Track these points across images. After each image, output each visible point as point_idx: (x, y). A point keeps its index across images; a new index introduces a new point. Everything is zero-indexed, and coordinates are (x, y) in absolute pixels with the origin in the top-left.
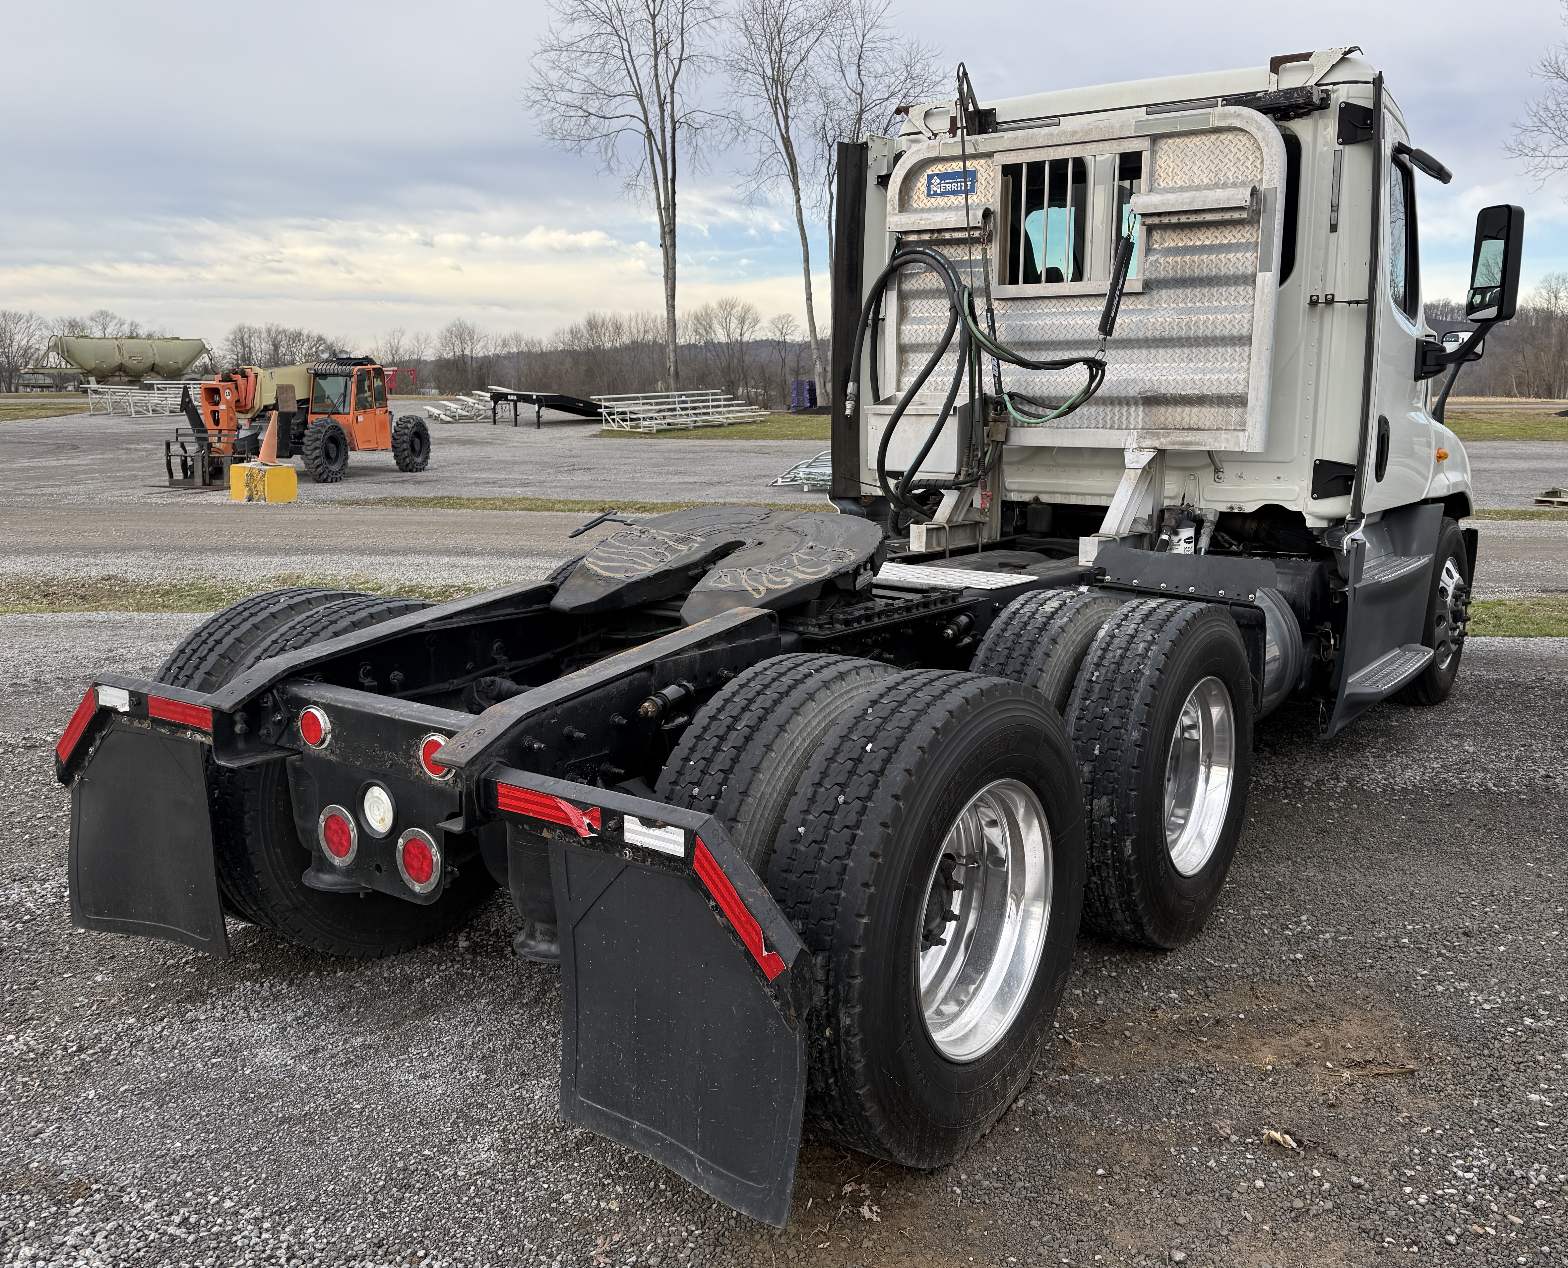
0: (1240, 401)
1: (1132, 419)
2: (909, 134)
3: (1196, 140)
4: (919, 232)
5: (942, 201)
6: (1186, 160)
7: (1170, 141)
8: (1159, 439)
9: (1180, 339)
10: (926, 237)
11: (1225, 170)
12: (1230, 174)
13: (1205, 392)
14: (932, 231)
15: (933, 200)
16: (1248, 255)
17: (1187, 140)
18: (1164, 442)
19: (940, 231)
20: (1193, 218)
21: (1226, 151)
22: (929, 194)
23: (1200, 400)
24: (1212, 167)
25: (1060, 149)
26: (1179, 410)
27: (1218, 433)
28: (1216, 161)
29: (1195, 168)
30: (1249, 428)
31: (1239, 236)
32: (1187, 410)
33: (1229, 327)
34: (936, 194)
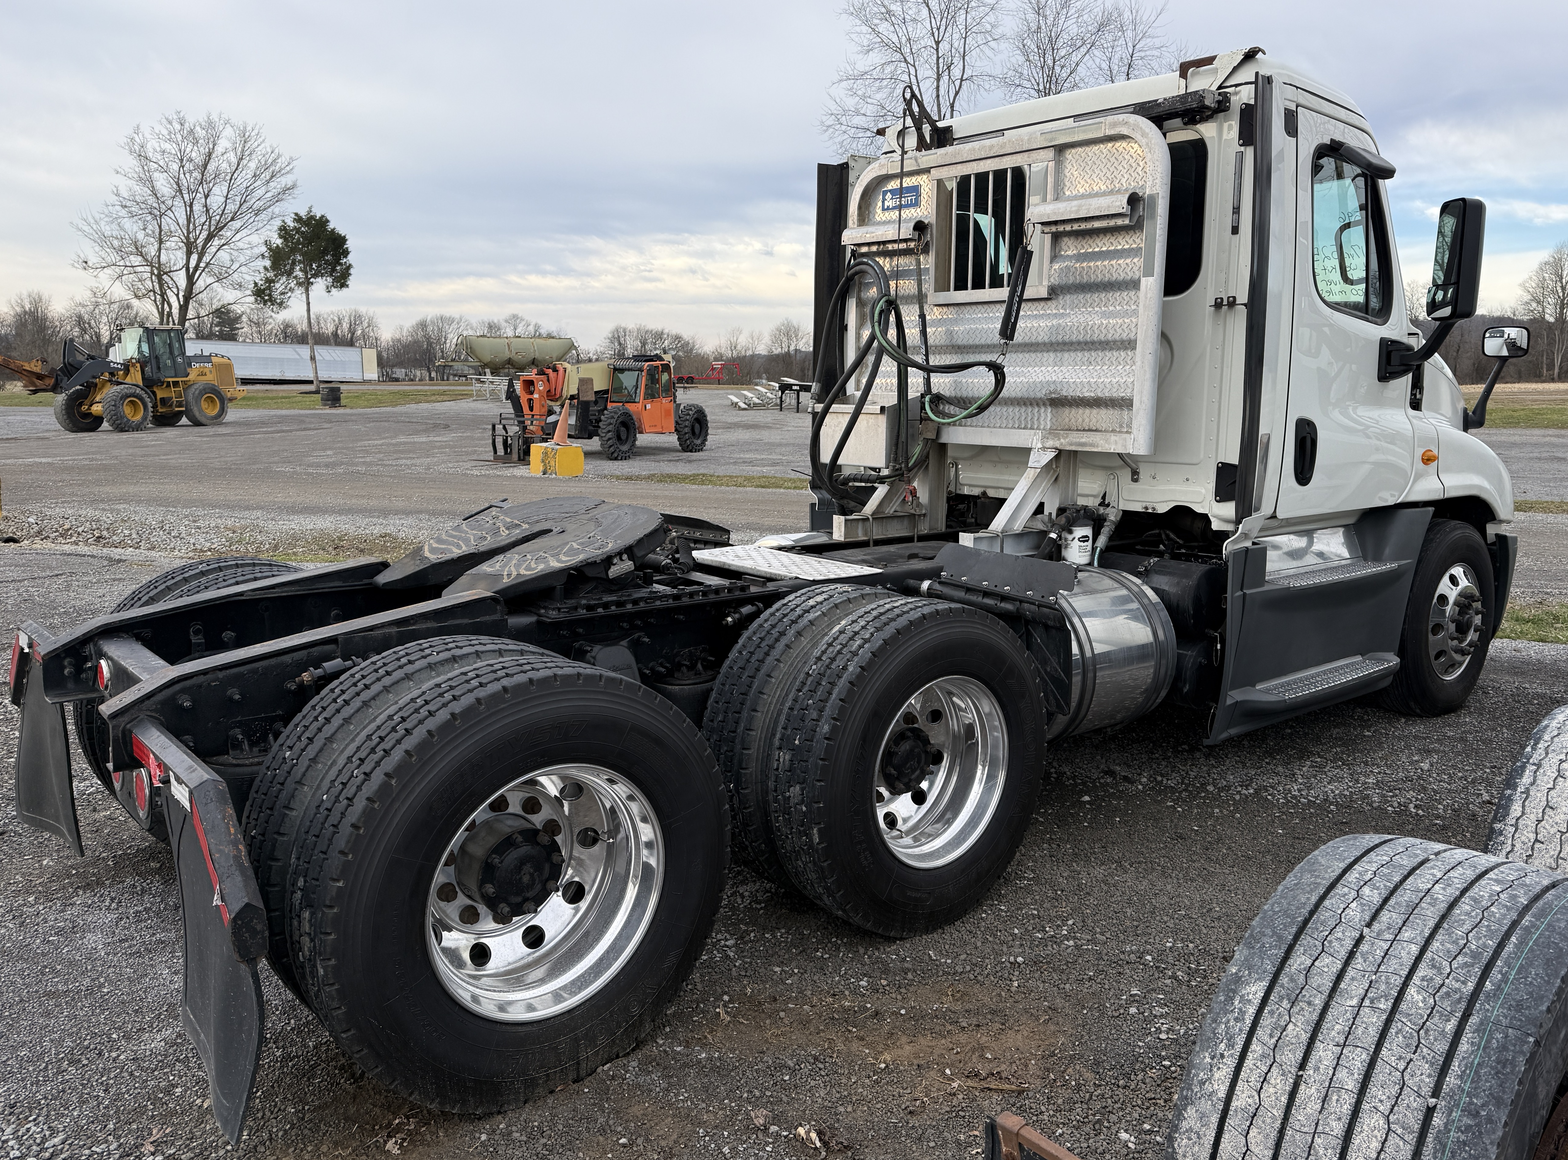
0: (1128, 404)
1: (1041, 420)
3: (1095, 148)
4: (869, 244)
5: (891, 215)
6: (1087, 169)
8: (1059, 439)
9: (1079, 343)
10: (874, 248)
11: (1119, 177)
12: (1123, 181)
13: (1100, 395)
14: (878, 243)
15: (884, 214)
16: (1135, 260)
17: (1087, 149)
18: (1067, 442)
19: (884, 243)
21: (1120, 158)
22: (883, 209)
23: (1096, 403)
25: (982, 163)
26: (1081, 411)
27: (1108, 435)
28: (1112, 169)
29: (1094, 176)
30: (1134, 431)
31: (1130, 241)
32: (1087, 411)
33: (1119, 331)
34: (888, 209)
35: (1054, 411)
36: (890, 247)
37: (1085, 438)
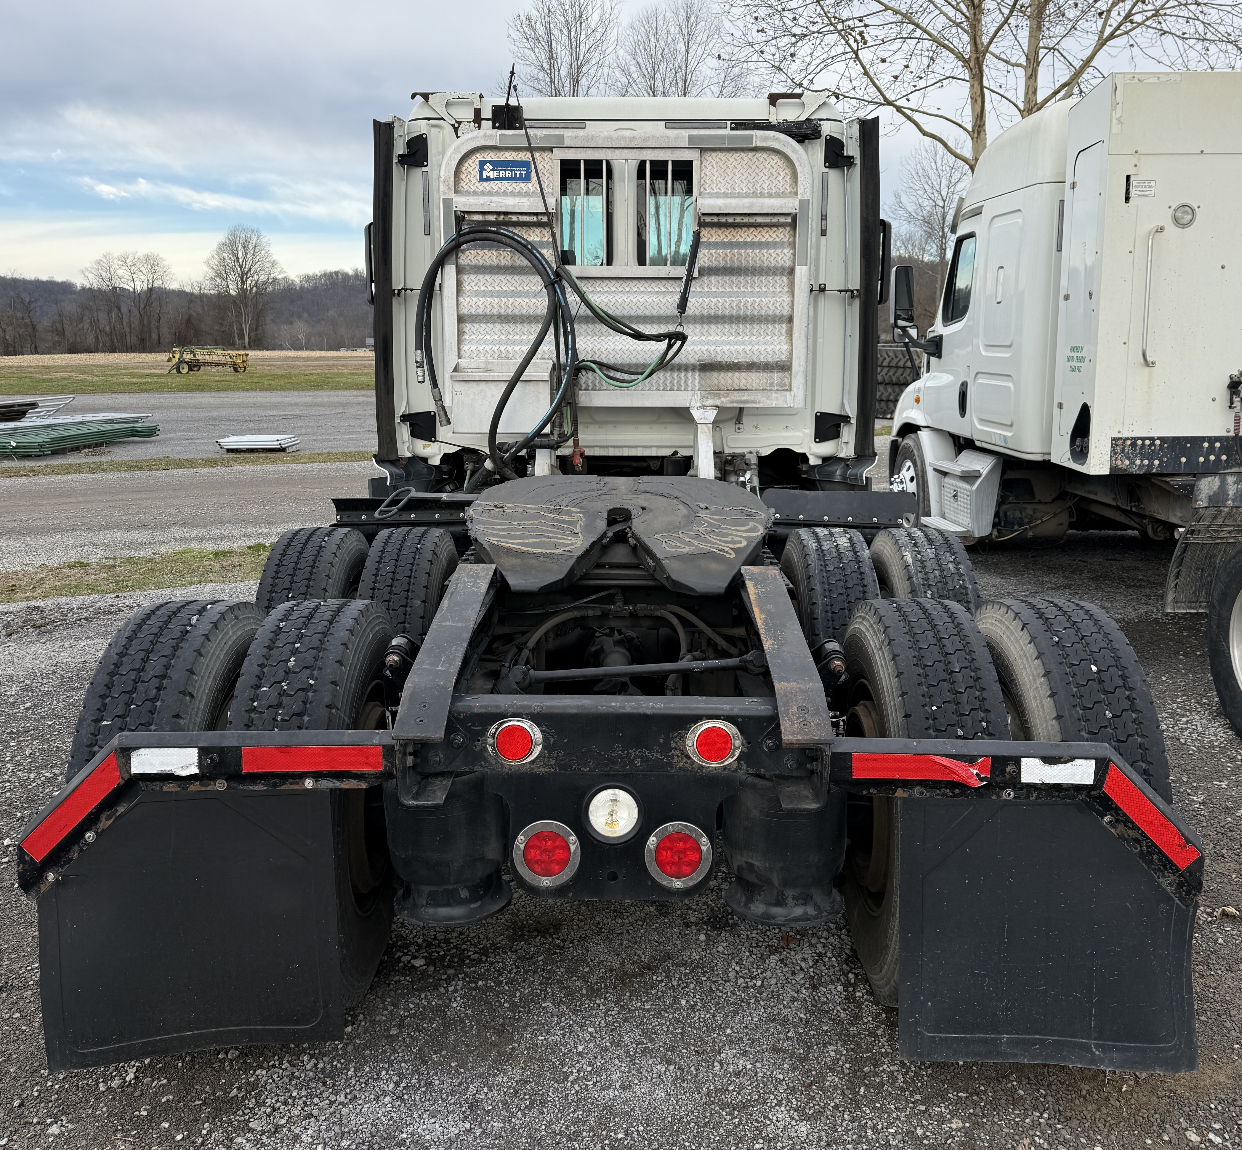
0: (784, 367)
1: (689, 382)
2: (429, 119)
3: (736, 155)
4: (484, 213)
5: (496, 186)
6: (728, 171)
7: (714, 154)
8: (720, 398)
10: (492, 218)
11: (761, 182)
12: (765, 186)
13: (755, 360)
14: (498, 213)
15: (485, 184)
16: (786, 251)
17: (729, 155)
18: (724, 401)
19: (506, 214)
20: (746, 220)
21: (761, 166)
22: (481, 178)
23: (751, 367)
24: (750, 178)
26: (730, 374)
27: (769, 393)
28: (753, 174)
29: (736, 179)
30: (794, 388)
31: (774, 236)
32: (737, 374)
33: (772, 308)
34: (488, 179)
35: (702, 375)
36: (514, 218)
37: (745, 396)
